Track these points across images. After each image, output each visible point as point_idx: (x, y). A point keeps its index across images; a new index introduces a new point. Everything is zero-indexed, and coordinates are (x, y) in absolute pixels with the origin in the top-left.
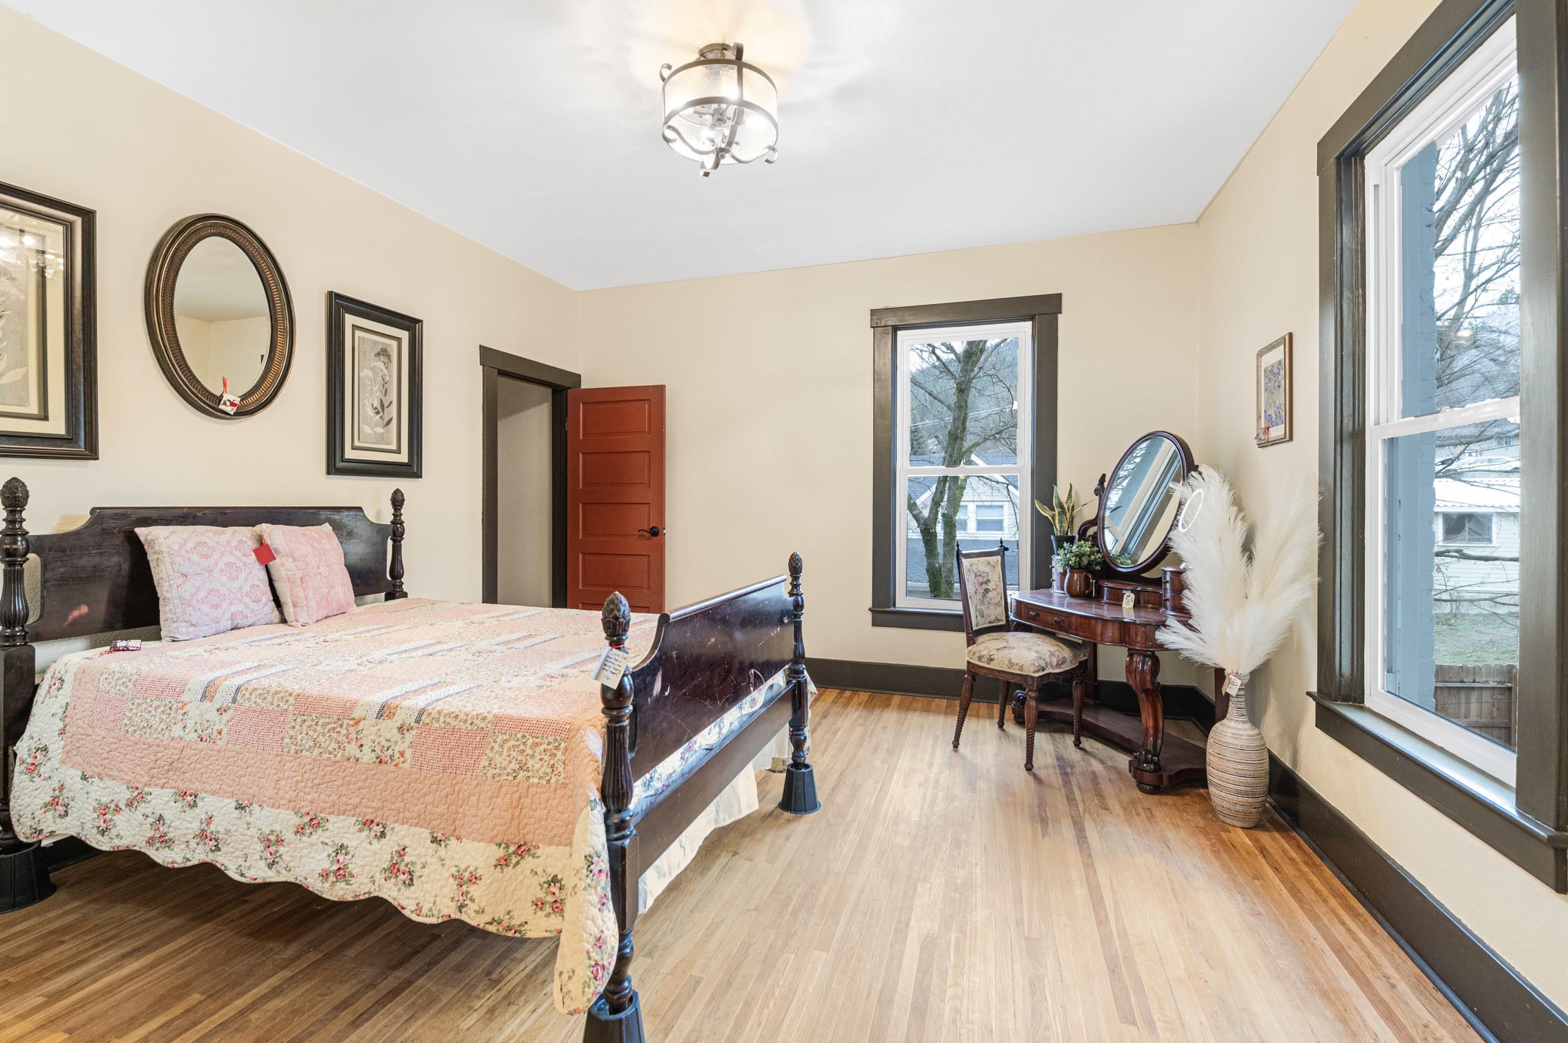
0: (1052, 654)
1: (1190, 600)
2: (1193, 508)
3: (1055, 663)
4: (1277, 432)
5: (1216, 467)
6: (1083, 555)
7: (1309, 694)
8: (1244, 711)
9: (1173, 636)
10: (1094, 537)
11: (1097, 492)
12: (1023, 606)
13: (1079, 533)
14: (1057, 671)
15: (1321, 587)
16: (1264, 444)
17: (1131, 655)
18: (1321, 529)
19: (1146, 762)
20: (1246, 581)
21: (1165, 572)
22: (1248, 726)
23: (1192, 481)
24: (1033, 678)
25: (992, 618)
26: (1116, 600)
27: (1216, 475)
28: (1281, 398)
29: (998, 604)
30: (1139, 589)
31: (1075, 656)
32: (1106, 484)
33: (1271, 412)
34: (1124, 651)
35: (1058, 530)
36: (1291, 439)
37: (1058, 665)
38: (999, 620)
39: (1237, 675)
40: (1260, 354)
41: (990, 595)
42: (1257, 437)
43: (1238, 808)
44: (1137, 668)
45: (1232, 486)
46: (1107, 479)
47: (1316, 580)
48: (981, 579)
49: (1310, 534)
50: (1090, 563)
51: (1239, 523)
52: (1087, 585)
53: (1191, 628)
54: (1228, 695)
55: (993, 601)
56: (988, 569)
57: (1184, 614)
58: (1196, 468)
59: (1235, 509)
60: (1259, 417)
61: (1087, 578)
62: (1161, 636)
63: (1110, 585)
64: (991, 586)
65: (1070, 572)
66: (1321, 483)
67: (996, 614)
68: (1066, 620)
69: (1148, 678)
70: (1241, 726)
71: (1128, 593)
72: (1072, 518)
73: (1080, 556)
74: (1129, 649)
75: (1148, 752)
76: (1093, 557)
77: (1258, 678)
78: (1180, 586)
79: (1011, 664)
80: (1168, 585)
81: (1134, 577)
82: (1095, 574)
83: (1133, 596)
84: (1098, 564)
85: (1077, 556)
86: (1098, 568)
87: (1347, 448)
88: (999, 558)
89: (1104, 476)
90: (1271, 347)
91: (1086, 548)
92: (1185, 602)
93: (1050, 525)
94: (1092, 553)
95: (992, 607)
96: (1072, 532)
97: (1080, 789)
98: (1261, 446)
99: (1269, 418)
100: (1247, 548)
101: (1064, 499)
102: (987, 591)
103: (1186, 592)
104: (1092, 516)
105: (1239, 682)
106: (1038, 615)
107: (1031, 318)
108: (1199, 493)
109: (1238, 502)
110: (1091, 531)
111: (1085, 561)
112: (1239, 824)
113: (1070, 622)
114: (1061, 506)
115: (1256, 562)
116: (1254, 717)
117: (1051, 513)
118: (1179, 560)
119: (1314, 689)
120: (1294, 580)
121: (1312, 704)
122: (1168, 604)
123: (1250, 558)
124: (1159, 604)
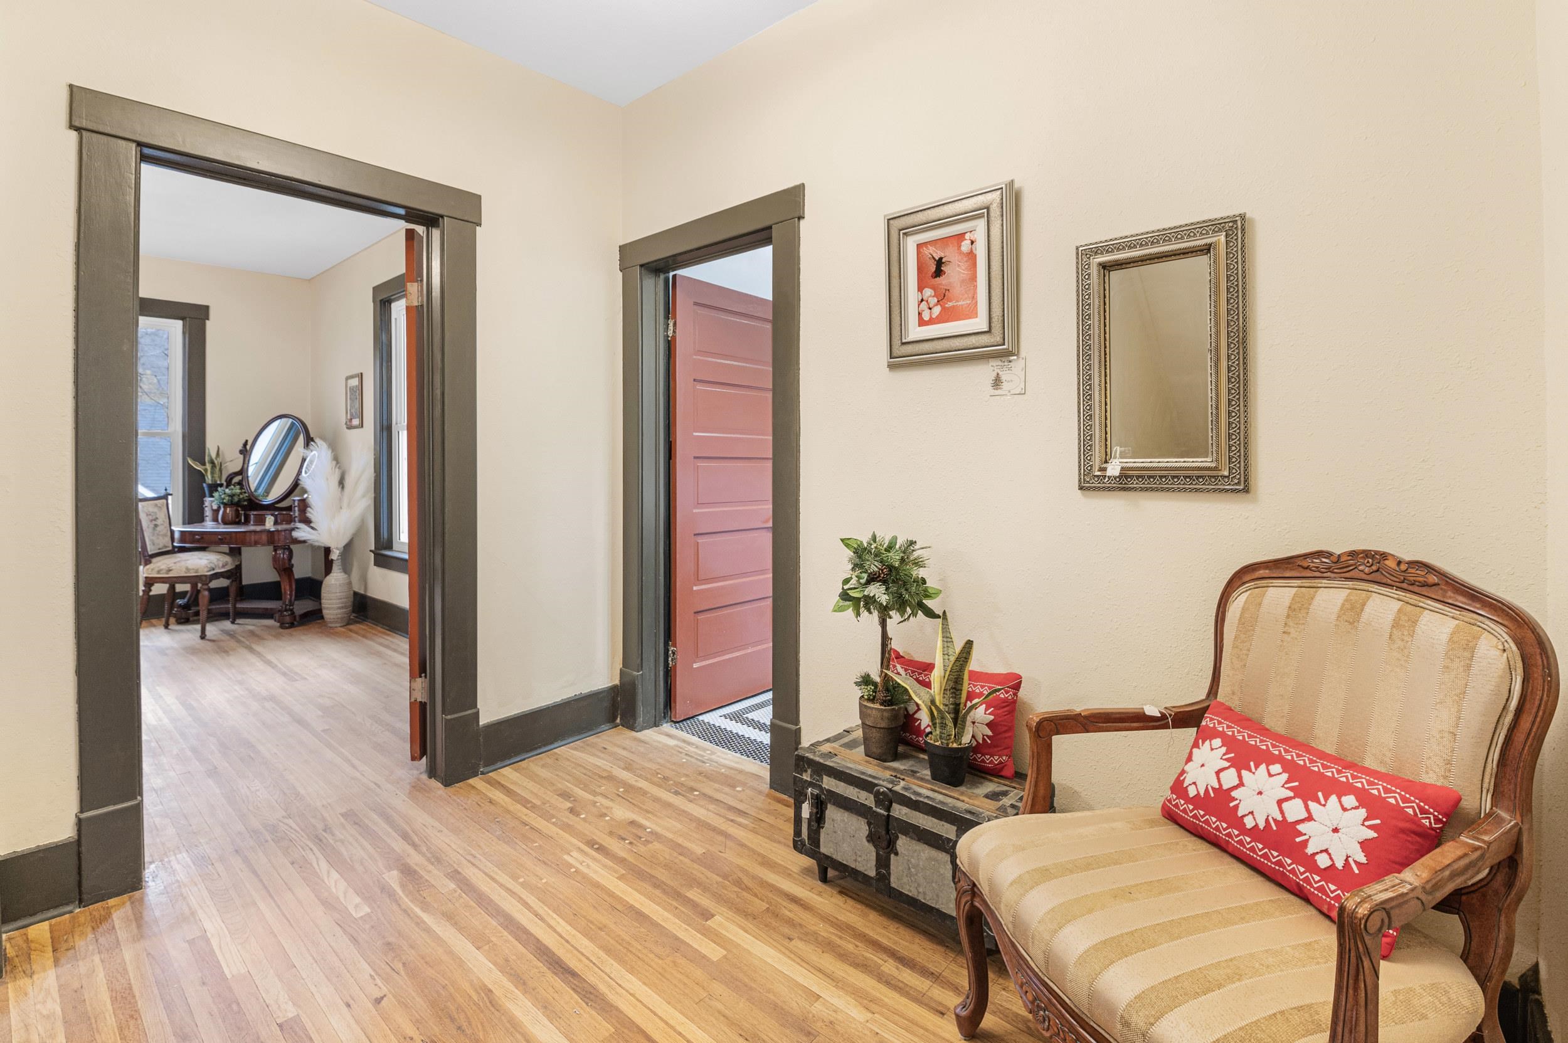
0: (218, 560)
1: (311, 514)
2: (311, 462)
3: (221, 565)
4: (356, 422)
5: (324, 439)
6: (234, 495)
7: (371, 551)
8: (340, 567)
9: (302, 532)
10: (240, 483)
11: (241, 452)
12: (187, 535)
13: (226, 481)
14: (223, 570)
15: (375, 498)
16: (350, 427)
17: (275, 550)
18: (375, 472)
19: (286, 610)
20: (340, 500)
21: (294, 501)
22: (343, 574)
23: (311, 447)
24: (206, 576)
25: (161, 546)
26: (261, 521)
27: (324, 444)
28: (357, 405)
29: (165, 535)
30: (276, 513)
31: (234, 561)
32: (248, 447)
33: (353, 411)
34: (271, 548)
35: (209, 479)
36: (362, 426)
37: (223, 566)
38: (166, 547)
39: (337, 549)
40: (347, 378)
41: (158, 529)
42: (346, 424)
43: (339, 616)
44: (280, 556)
45: (333, 451)
46: (249, 443)
47: (373, 495)
48: (150, 517)
49: (370, 473)
50: (239, 501)
51: (337, 470)
52: (238, 515)
53: (313, 528)
54: (332, 560)
55: (161, 533)
56: (156, 510)
57: (307, 522)
58: (312, 440)
59: (334, 463)
60: (347, 413)
61: (237, 511)
62: (295, 534)
63: (255, 513)
64: (159, 522)
65: (224, 507)
66: (375, 449)
67: (165, 542)
68: (228, 537)
69: (287, 561)
70: (339, 574)
71: (270, 516)
72: (221, 470)
73: (232, 496)
74: (274, 546)
75: (286, 605)
76: (241, 496)
77: (348, 548)
78: (304, 505)
79: (188, 570)
80: (296, 509)
81: (271, 507)
82: (244, 508)
83: (273, 518)
84: (245, 500)
85: (229, 496)
86: (246, 503)
87: (385, 434)
88: (164, 501)
89: (247, 441)
90: (352, 377)
91: (237, 490)
92: (308, 515)
93: (201, 476)
94: (241, 493)
95: (161, 538)
96: (220, 480)
97: (243, 637)
98: (348, 428)
99: (352, 415)
100: (341, 483)
101: (214, 455)
102: (156, 526)
103: (309, 509)
104: (238, 469)
105: (338, 552)
106: (202, 538)
107: (183, 319)
108: (315, 454)
109: (336, 459)
110: (237, 479)
111: (236, 499)
112: (338, 625)
113: (231, 538)
114: (212, 462)
115: (346, 490)
116: (346, 570)
117: (203, 467)
118: (305, 491)
119: (373, 548)
120: (364, 496)
121: (372, 555)
122: (297, 519)
123: (343, 488)
124: (291, 520)
